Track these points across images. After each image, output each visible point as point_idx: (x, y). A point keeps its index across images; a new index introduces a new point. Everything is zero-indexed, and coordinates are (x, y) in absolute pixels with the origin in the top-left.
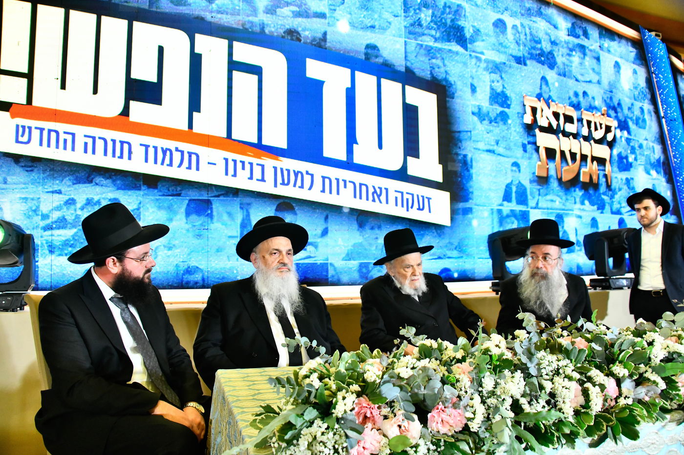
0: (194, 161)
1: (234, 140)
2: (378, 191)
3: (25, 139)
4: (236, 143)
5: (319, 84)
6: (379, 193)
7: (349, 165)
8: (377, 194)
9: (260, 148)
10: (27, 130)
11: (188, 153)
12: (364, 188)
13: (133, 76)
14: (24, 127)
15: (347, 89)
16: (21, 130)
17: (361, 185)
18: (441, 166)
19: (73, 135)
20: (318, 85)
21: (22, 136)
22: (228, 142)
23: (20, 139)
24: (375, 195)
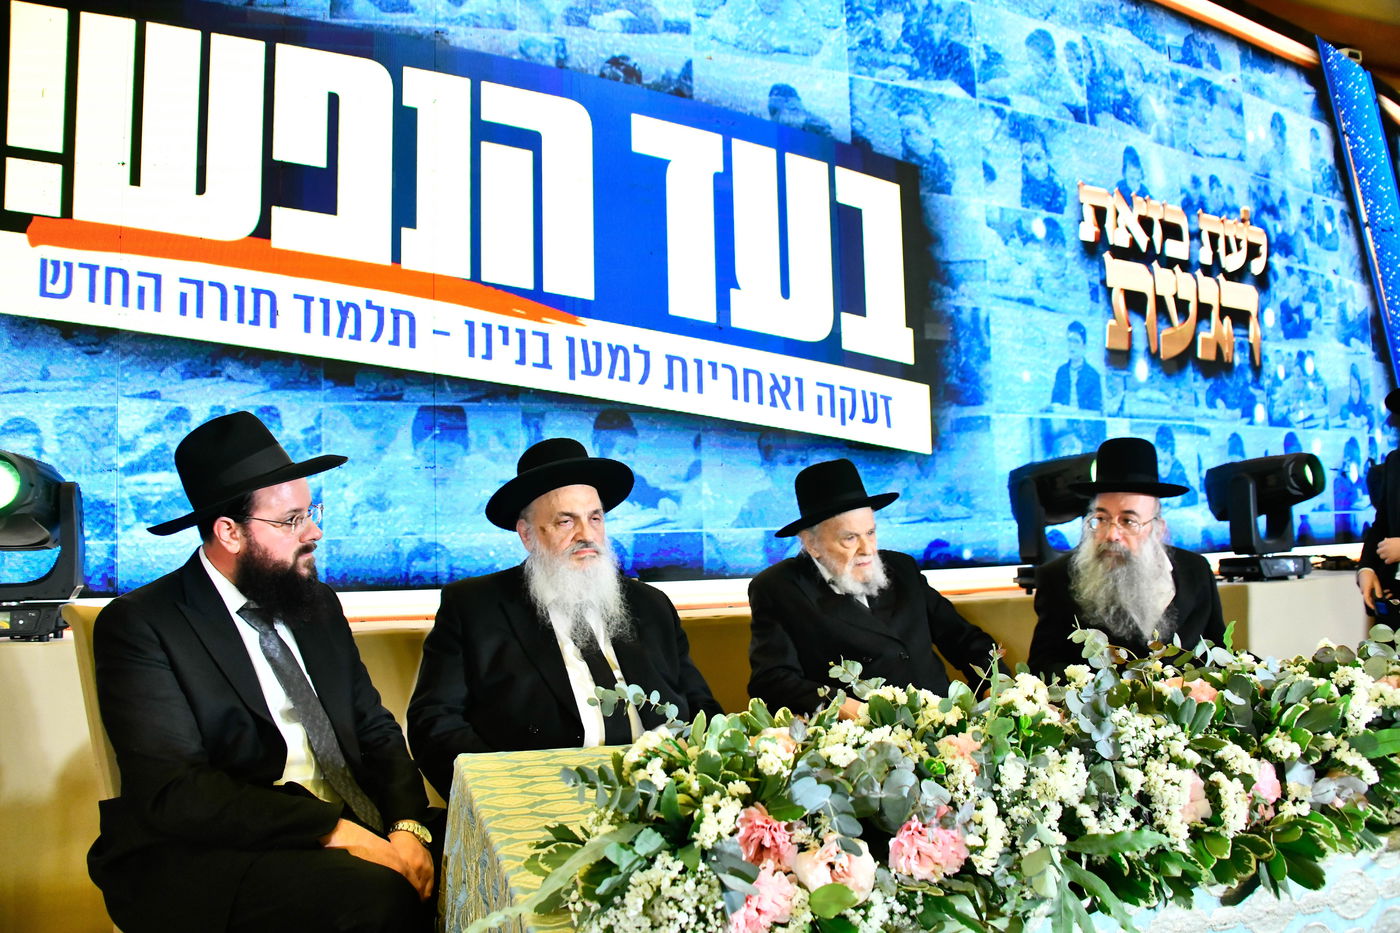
0: (403, 329)
1: (487, 284)
2: (782, 384)
3: (60, 287)
4: (491, 289)
5: (658, 167)
6: (783, 388)
7: (722, 331)
8: (780, 390)
9: (540, 299)
10: (63, 270)
11: (393, 311)
12: (753, 378)
13: (278, 156)
14: (56, 264)
15: (717, 176)
16: (50, 269)
17: (747, 372)
18: (910, 331)
19: (158, 278)
20: (656, 169)
21: (54, 281)
22: (475, 288)
23: (50, 288)
24: (776, 392)
